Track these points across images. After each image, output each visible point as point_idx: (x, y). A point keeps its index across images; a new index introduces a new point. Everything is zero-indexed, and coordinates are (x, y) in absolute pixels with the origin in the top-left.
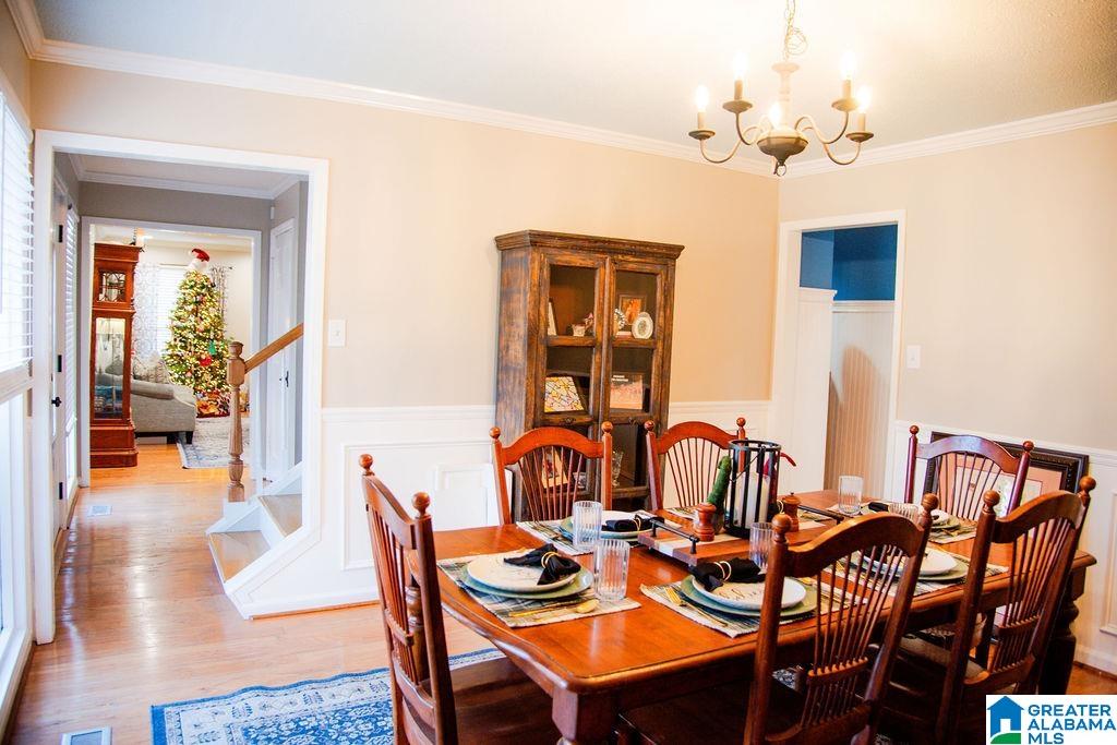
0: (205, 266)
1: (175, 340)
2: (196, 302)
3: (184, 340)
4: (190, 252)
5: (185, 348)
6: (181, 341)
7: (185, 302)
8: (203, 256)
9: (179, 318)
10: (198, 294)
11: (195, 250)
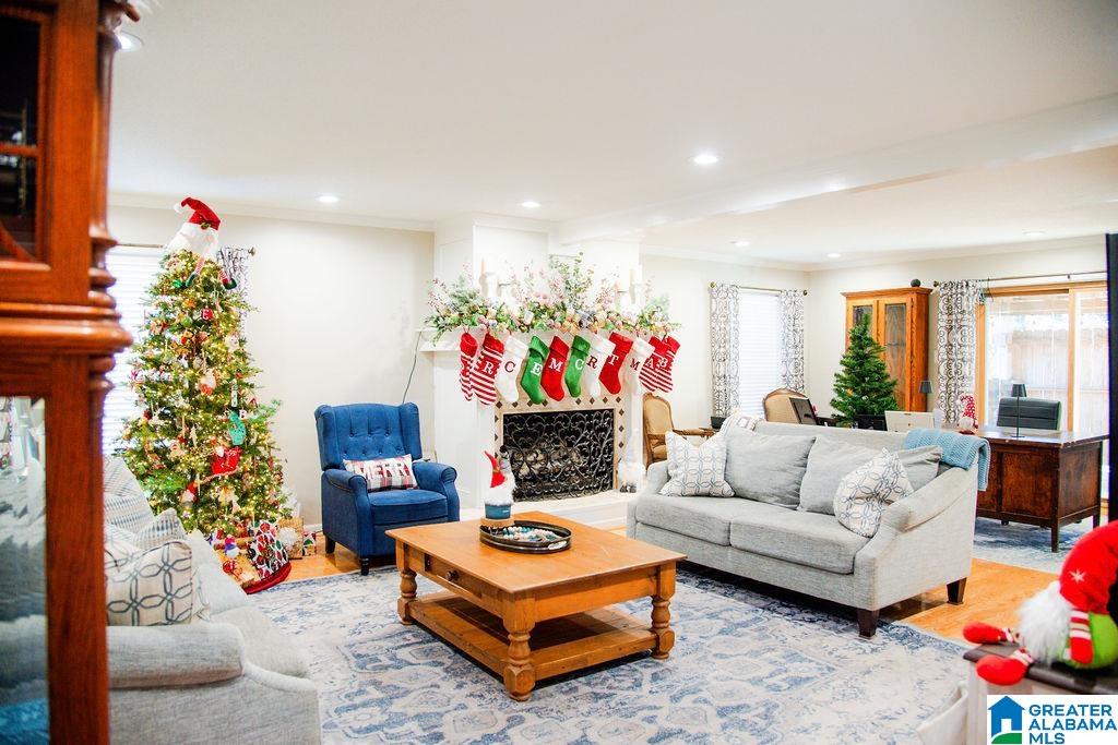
0: (209, 239)
1: (149, 415)
2: (196, 324)
3: (170, 414)
4: (177, 206)
5: (172, 431)
6: (162, 416)
7: (166, 325)
8: (204, 216)
9: (156, 364)
10: (199, 304)
11: (188, 202)
